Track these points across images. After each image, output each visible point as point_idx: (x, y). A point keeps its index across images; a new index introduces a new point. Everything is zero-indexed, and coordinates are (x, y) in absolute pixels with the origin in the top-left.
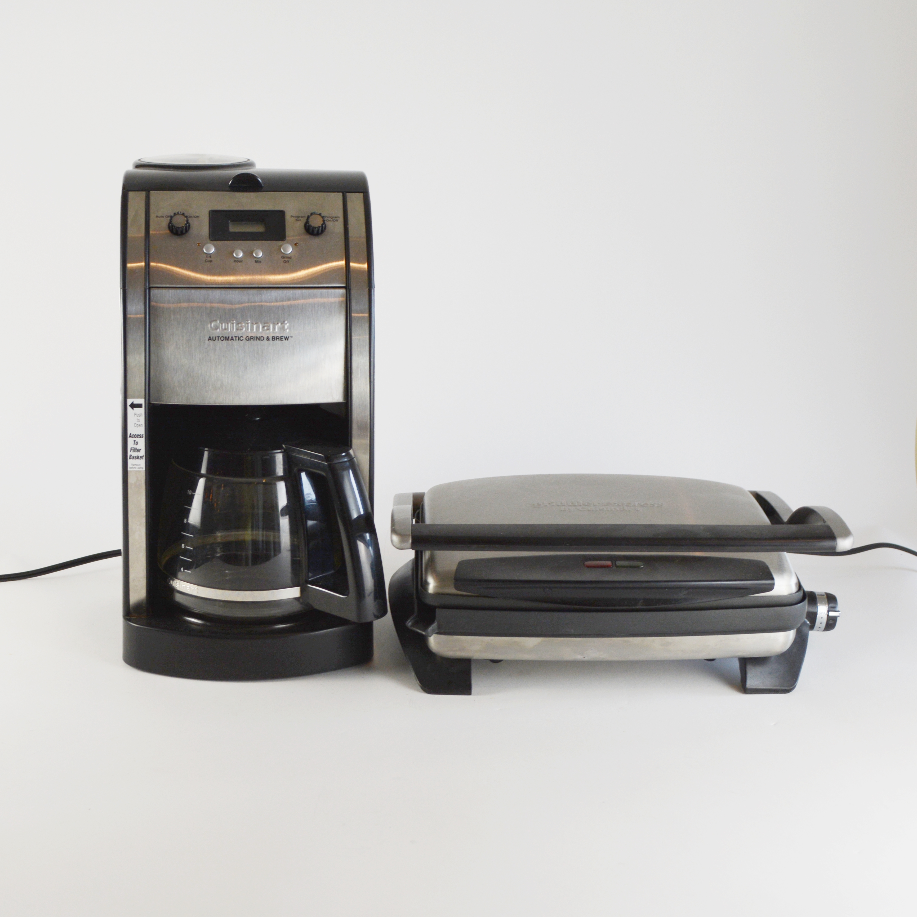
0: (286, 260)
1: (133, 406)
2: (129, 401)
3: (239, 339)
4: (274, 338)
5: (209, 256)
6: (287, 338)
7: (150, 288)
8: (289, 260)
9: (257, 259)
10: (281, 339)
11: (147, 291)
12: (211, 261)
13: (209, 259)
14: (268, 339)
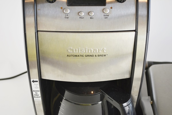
0: (106, 17)
1: (33, 81)
2: (32, 80)
3: (82, 56)
4: (98, 56)
5: (67, 15)
6: (105, 56)
7: (38, 31)
8: (107, 17)
9: (92, 17)
10: (102, 56)
11: (36, 33)
12: (68, 18)
13: (67, 16)
14: (96, 56)
